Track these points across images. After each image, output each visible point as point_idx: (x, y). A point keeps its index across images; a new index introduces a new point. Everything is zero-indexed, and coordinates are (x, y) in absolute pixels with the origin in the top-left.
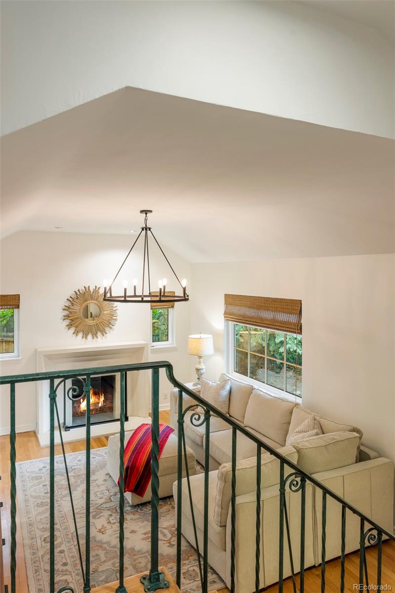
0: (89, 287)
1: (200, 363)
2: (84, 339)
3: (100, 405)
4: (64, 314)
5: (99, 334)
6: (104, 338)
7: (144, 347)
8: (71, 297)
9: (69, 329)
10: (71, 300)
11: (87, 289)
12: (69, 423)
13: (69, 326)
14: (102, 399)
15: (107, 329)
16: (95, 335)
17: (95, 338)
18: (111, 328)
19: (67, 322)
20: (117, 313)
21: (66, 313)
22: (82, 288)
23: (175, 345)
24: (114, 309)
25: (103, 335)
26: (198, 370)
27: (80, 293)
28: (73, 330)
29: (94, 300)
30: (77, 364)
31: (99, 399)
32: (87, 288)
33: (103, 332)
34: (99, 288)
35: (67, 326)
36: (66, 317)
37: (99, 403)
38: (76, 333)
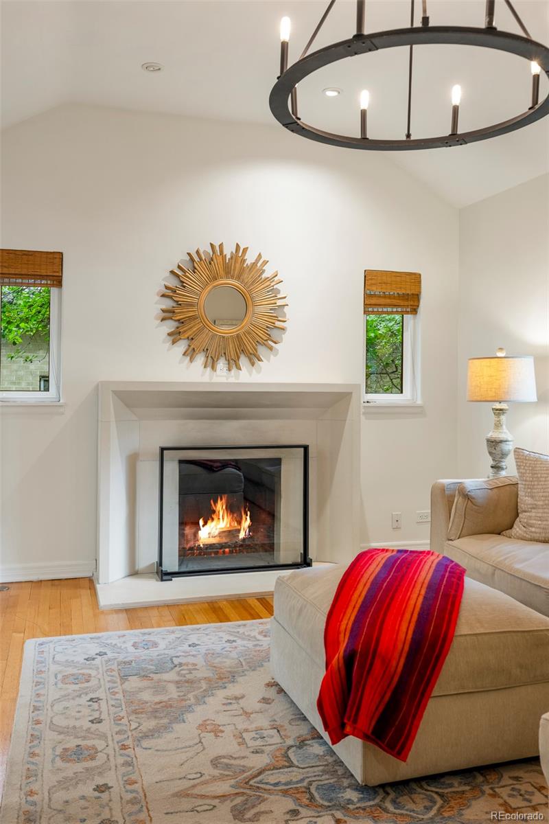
0: (221, 246)
1: (498, 425)
2: (209, 369)
3: (242, 535)
4: (164, 307)
5: (243, 361)
6: (254, 371)
7: (352, 393)
8: (179, 267)
9: (174, 342)
10: (180, 273)
11: (217, 250)
12: (172, 563)
13: (175, 336)
14: (246, 523)
15: (262, 351)
16: (233, 363)
17: (234, 370)
18: (271, 348)
19: (170, 326)
20: (285, 315)
21: (168, 304)
22: (205, 248)
23: (419, 402)
24: (279, 303)
25: (253, 364)
26: (494, 444)
27: (201, 259)
28: (182, 346)
29: (232, 277)
30: (192, 424)
31: (240, 523)
32: (218, 248)
33: (254, 358)
34: (245, 250)
35: (169, 334)
36: (168, 314)
37: (239, 531)
38: (190, 353)
